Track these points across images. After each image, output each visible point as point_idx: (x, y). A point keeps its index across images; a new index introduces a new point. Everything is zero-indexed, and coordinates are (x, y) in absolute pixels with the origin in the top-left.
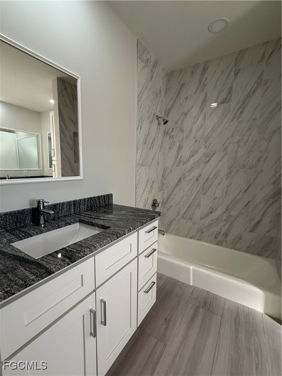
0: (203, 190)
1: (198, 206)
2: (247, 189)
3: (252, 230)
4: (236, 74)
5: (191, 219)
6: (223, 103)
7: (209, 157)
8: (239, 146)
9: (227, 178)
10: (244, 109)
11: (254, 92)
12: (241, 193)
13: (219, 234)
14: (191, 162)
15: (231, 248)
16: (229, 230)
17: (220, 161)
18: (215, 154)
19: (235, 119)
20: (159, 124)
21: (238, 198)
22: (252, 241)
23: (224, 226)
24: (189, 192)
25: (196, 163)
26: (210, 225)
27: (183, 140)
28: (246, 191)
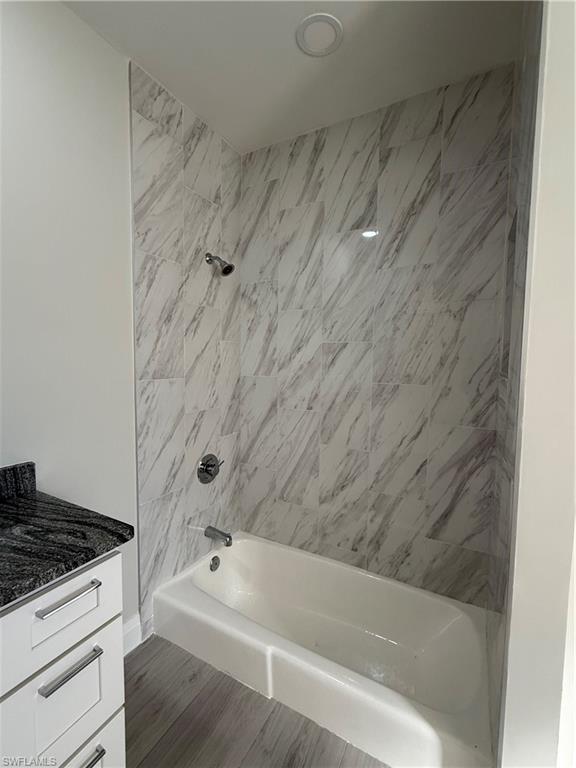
0: (322, 432)
1: (314, 470)
2: (419, 433)
3: (434, 534)
4: (384, 160)
5: (299, 501)
6: (357, 228)
7: (333, 352)
8: (396, 329)
9: (374, 405)
10: (403, 240)
11: (423, 202)
12: (406, 442)
13: (362, 539)
14: (295, 364)
15: (389, 576)
16: (382, 532)
17: (357, 363)
18: (345, 345)
19: (386, 265)
20: (215, 274)
21: (400, 453)
22: (434, 560)
23: (372, 521)
24: (295, 434)
25: (305, 366)
26: (339, 519)
27: (277, 312)
28: (416, 437)
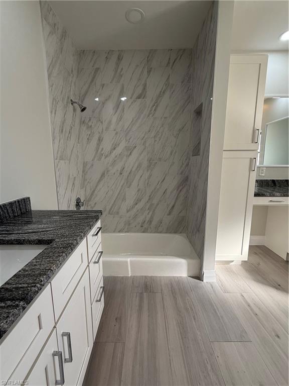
0: (127, 183)
1: (124, 199)
2: (164, 180)
3: (169, 214)
4: (149, 72)
5: (118, 213)
6: (139, 98)
7: (130, 150)
8: (155, 141)
9: (148, 171)
10: (157, 106)
11: (164, 92)
12: (160, 183)
13: (145, 222)
14: (113, 155)
15: (155, 232)
16: (152, 217)
17: (140, 154)
18: (135, 147)
19: (151, 115)
20: (75, 110)
21: (158, 187)
22: (170, 223)
23: (148, 214)
24: (114, 186)
25: (118, 156)
26: (136, 216)
27: (103, 131)
